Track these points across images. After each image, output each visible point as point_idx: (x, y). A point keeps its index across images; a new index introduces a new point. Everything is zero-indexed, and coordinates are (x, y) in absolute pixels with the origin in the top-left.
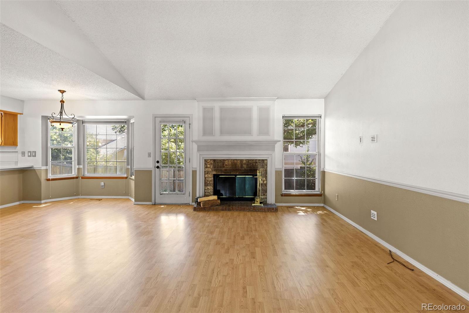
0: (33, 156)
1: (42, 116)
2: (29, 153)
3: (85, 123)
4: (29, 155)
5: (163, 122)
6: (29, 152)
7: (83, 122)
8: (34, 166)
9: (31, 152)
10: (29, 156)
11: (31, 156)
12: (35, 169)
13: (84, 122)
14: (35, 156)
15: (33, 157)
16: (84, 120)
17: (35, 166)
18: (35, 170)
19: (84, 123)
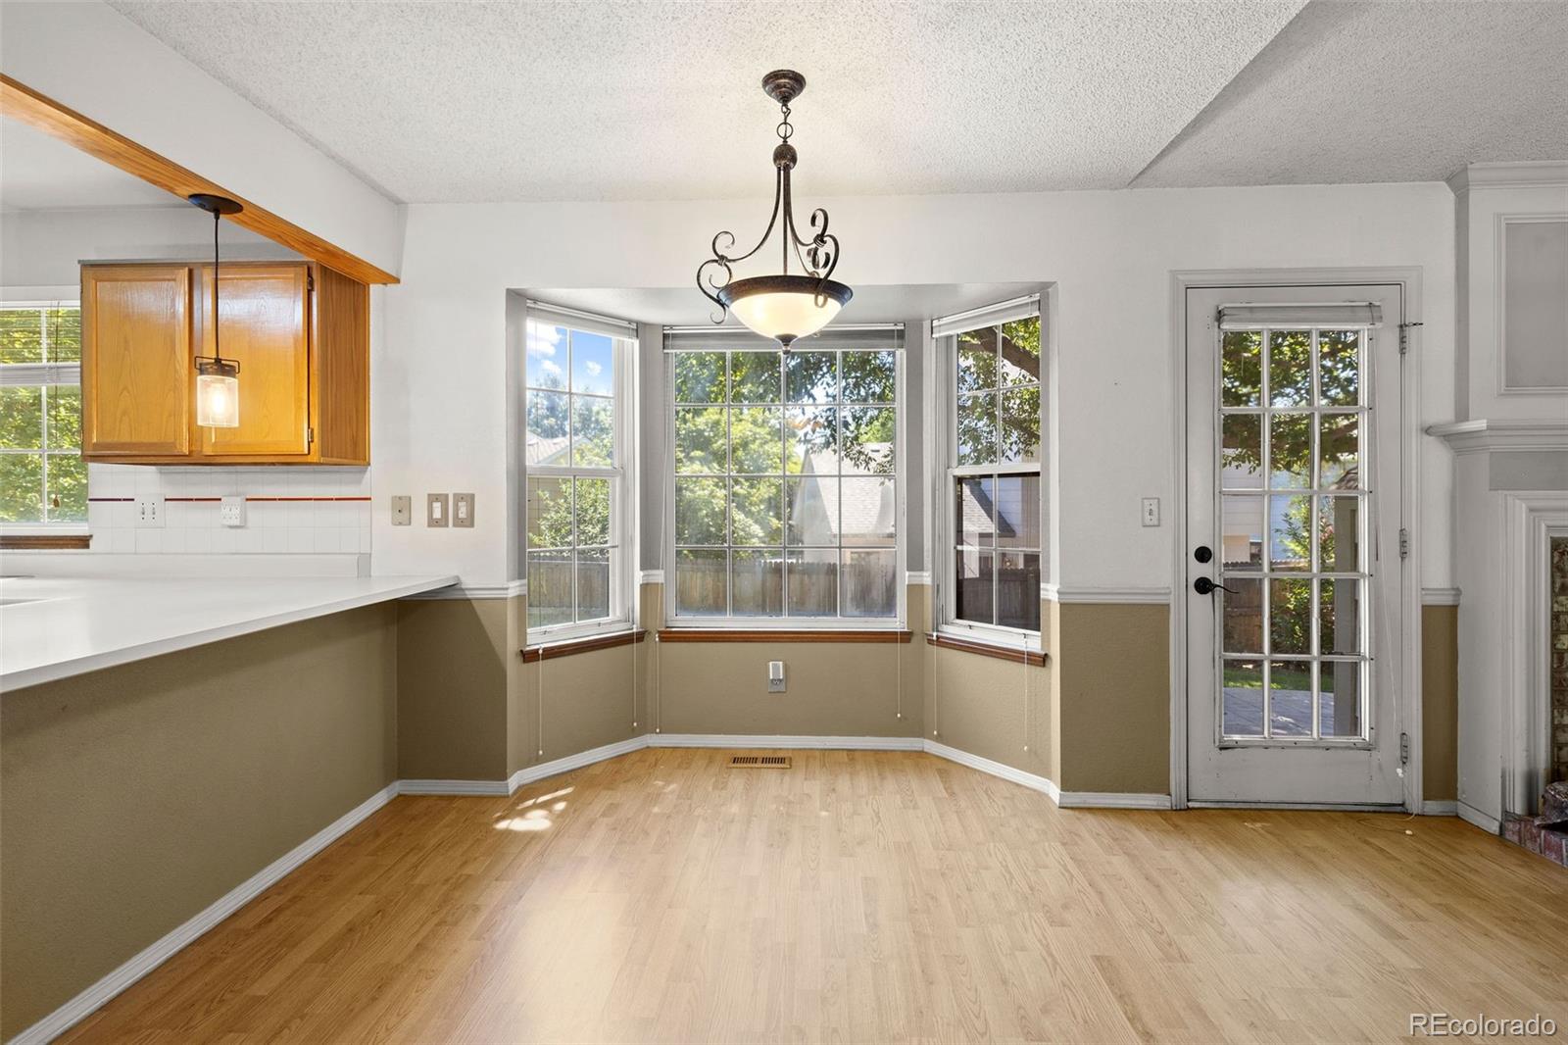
0: (459, 523)
1: (508, 290)
2: (437, 506)
3: (678, 342)
4: (437, 514)
5: (1248, 315)
6: (433, 498)
7: (665, 336)
8: (463, 579)
9: (447, 496)
10: (433, 523)
11: (447, 525)
12: (470, 595)
13: (675, 336)
14: (469, 522)
15: (455, 525)
16: (671, 327)
17: (468, 582)
18: (469, 600)
19: (669, 342)
